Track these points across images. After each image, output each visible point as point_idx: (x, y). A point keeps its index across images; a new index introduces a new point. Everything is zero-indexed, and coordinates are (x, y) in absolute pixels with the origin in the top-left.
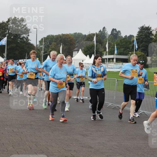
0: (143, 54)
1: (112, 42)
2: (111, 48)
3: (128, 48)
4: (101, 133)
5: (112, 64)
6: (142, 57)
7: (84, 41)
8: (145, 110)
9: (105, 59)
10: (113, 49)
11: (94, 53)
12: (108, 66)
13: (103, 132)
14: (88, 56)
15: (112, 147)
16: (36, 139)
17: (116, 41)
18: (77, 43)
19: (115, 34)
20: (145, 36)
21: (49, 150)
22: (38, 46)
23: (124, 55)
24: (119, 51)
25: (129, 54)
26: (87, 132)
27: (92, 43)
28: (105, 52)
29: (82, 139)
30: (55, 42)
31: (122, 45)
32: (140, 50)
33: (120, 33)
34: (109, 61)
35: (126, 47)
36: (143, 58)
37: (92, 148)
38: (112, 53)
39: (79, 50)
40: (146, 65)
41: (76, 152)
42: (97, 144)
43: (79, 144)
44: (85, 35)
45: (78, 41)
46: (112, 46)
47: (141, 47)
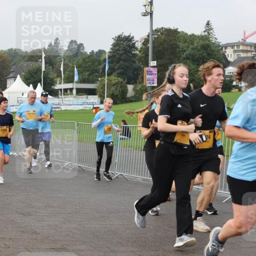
0: (120, 80)
1: (70, 61)
3: (97, 71)
4: (52, 209)
5: (71, 99)
6: (119, 86)
7: (25, 61)
8: (124, 172)
9: (58, 90)
10: (71, 74)
11: (40, 81)
12: (64, 102)
13: (55, 208)
14: (31, 85)
15: (70, 231)
17: (77, 61)
18: (13, 65)
19: (74, 50)
20: (123, 51)
23: (89, 83)
24: (81, 77)
25: (98, 81)
26: (30, 209)
28: (59, 79)
29: (22, 220)
31: (87, 67)
32: (115, 74)
33: (82, 48)
34: (65, 93)
35: (92, 71)
36: (121, 87)
37: (38, 234)
38: (70, 80)
39: (16, 77)
40: (126, 98)
41: (13, 241)
42: (45, 228)
43: (18, 228)
44: (26, 52)
45: (15, 62)
46: (70, 69)
47: (118, 69)
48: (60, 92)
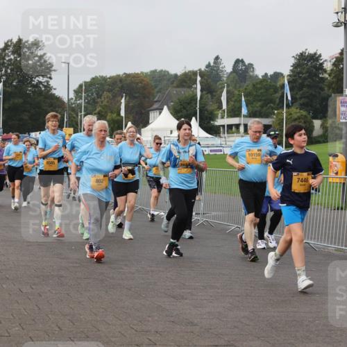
0: (304, 113)
1: (235, 88)
2: (232, 103)
3: (272, 101)
4: (212, 290)
6: (303, 121)
7: (174, 87)
8: (311, 239)
9: (220, 126)
10: (237, 105)
11: (195, 115)
12: (228, 143)
17: (245, 87)
18: (158, 92)
19: (240, 72)
22: (73, 101)
23: (262, 117)
25: (274, 114)
26: (183, 290)
27: (191, 93)
28: (221, 111)
29: (173, 305)
30: (109, 91)
32: (297, 104)
33: (252, 69)
34: (230, 131)
35: (265, 100)
36: (305, 122)
37: (196, 325)
38: (235, 112)
39: (162, 109)
40: (312, 138)
41: (161, 335)
42: (205, 317)
43: (166, 316)
44: (176, 75)
45: (161, 89)
46: (235, 98)
47: (301, 98)
48: (222, 130)
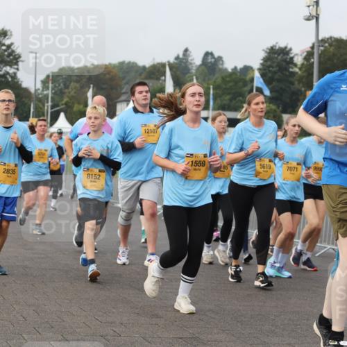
0: (273, 107)
1: (204, 80)
3: (241, 95)
15: (205, 314)
16: (36, 298)
17: (213, 80)
18: (126, 84)
19: (210, 65)
20: (277, 68)
21: (64, 321)
22: (39, 92)
24: (220, 102)
27: (159, 85)
30: (77, 81)
31: (228, 89)
33: (221, 62)
35: (234, 93)
37: (160, 318)
41: (125, 326)
43: (131, 308)
44: (144, 67)
45: (128, 81)
